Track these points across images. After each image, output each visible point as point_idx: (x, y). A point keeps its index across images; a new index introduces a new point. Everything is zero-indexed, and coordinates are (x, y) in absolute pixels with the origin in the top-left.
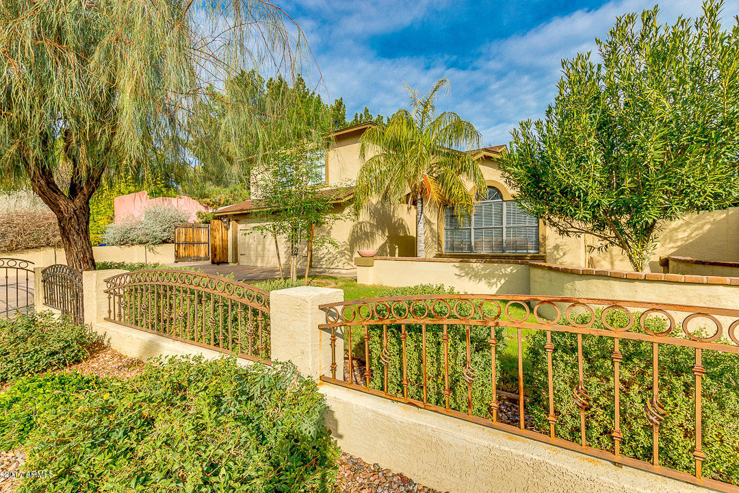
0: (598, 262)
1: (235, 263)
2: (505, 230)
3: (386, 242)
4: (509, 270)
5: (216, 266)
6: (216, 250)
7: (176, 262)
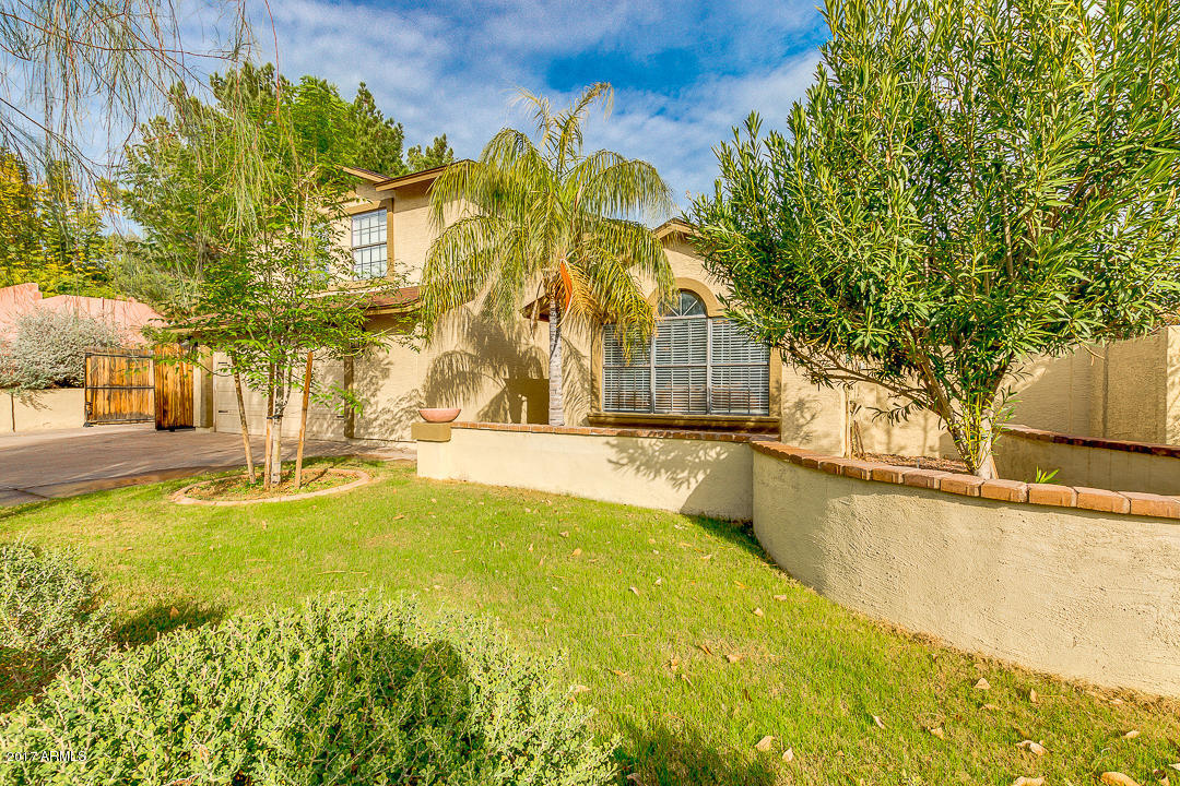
0: (866, 429)
1: (207, 427)
2: (710, 371)
3: (504, 391)
4: (713, 453)
5: (165, 434)
6: (166, 403)
7: (87, 425)
